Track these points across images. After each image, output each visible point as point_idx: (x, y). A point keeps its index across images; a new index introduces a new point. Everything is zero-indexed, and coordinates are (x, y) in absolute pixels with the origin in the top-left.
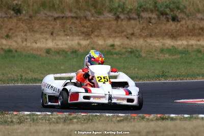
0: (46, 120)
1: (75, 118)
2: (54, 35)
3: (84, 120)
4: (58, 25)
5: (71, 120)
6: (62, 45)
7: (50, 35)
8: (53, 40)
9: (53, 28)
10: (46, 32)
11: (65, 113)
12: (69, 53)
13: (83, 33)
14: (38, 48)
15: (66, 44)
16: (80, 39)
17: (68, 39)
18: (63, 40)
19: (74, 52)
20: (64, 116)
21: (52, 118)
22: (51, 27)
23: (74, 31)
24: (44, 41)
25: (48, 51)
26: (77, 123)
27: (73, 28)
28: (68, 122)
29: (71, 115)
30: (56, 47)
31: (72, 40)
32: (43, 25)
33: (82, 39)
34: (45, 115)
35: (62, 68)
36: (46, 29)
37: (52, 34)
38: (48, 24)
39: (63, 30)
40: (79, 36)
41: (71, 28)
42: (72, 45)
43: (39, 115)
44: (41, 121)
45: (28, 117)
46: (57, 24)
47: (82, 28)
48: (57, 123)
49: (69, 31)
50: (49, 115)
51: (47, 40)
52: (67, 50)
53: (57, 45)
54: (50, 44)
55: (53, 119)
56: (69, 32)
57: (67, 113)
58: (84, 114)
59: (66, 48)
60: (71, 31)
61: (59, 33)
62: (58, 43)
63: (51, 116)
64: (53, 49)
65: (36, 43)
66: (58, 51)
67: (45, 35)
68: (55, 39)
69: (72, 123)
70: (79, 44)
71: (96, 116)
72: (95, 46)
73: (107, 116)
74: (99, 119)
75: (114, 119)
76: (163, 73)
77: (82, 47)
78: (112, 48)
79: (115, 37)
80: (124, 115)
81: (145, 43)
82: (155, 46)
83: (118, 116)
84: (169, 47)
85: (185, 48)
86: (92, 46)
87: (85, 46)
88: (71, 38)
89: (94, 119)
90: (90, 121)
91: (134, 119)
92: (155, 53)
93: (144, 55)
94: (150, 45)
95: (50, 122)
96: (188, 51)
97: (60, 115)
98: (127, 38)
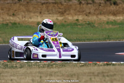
0: (36, 66)
1: (54, 64)
2: (42, 14)
3: (60, 66)
4: (44, 8)
5: (52, 65)
7: (39, 13)
8: (41, 17)
9: (41, 9)
10: (37, 12)
13: (59, 12)
14: (32, 22)
16: (58, 16)
17: (50, 16)
18: (47, 17)
20: (48, 63)
21: (41, 64)
22: (39, 9)
23: (54, 11)
26: (56, 67)
28: (50, 66)
29: (52, 62)
31: (53, 17)
32: (35, 8)
34: (36, 63)
36: (37, 10)
37: (41, 13)
38: (38, 7)
39: (47, 10)
40: (57, 14)
41: (52, 9)
42: (53, 20)
43: (33, 63)
44: (33, 66)
45: (26, 64)
47: (59, 9)
48: (43, 67)
49: (51, 11)
51: (37, 17)
54: (39, 19)
55: (41, 65)
56: (51, 12)
57: (50, 62)
58: (60, 62)
60: (52, 11)
61: (45, 12)
63: (40, 64)
65: (31, 19)
67: (36, 14)
69: (53, 67)
70: (57, 19)
71: (67, 63)
72: (67, 20)
73: (74, 63)
74: (69, 65)
75: (78, 65)
76: (108, 37)
77: (59, 20)
78: (77, 21)
79: (79, 15)
80: (84, 62)
81: (97, 19)
82: (103, 20)
83: (81, 63)
84: (112, 21)
85: (121, 21)
86: (65, 20)
87: (61, 20)
88: (52, 15)
89: (66, 65)
90: (64, 66)
91: (90, 65)
92: (104, 25)
93: (96, 26)
94: (100, 19)
95: (39, 67)
96: (123, 23)
97: (45, 63)
98: (86, 15)
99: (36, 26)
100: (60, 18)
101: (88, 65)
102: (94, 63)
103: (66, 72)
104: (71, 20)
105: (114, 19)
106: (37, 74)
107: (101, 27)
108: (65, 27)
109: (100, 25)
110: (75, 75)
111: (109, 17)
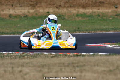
0: (9, 57)
1: (26, 55)
2: (14, 6)
3: (32, 57)
4: (16, 1)
5: (23, 56)
6: (19, 12)
8: (13, 9)
9: (13, 2)
10: (9, 5)
11: (20, 53)
12: (23, 17)
13: (31, 5)
14: (4, 14)
15: (21, 12)
16: (29, 9)
17: (22, 9)
18: (19, 10)
19: (26, 16)
21: (13, 55)
22: (11, 1)
23: (25, 4)
24: (8, 10)
25: (10, 16)
26: (27, 58)
28: (22, 57)
29: (24, 53)
30: (15, 13)
31: (25, 9)
32: (7, 1)
33: (31, 9)
34: (8, 54)
35: (19, 26)
36: (9, 3)
37: (12, 6)
39: (19, 3)
40: (28, 7)
41: (24, 2)
42: (24, 12)
43: (5, 54)
44: (5, 57)
47: (30, 2)
48: (15, 58)
49: (22, 4)
50: (11, 54)
51: (9, 9)
52: (21, 15)
53: (16, 12)
54: (11, 12)
55: (13, 56)
57: (22, 53)
58: (31, 53)
59: (21, 14)
61: (17, 5)
63: (12, 55)
64: (13, 15)
65: (3, 11)
66: (16, 16)
67: (8, 7)
68: (14, 9)
69: (24, 58)
70: (28, 12)
71: (39, 54)
72: (38, 13)
73: (45, 54)
74: (40, 56)
75: (49, 56)
76: (78, 29)
77: (30, 13)
78: (48, 14)
79: (50, 8)
80: (55, 53)
81: (67, 11)
82: (73, 13)
83: (51, 54)
84: (82, 13)
85: (91, 14)
86: (36, 13)
87: (32, 13)
88: (24, 8)
89: (37, 56)
90: (35, 57)
91: (61, 56)
92: (73, 17)
93: (67, 18)
94: (70, 12)
95: (11, 58)
96: (92, 16)
97: (17, 54)
98: (57, 8)
99: (8, 18)
100: (32, 11)
101: (58, 56)
102: (64, 54)
103: (38, 63)
104: (42, 12)
105: (83, 11)
106: (9, 65)
107: (71, 19)
108: (36, 20)
109: (70, 18)
110: (46, 65)
111: (79, 10)
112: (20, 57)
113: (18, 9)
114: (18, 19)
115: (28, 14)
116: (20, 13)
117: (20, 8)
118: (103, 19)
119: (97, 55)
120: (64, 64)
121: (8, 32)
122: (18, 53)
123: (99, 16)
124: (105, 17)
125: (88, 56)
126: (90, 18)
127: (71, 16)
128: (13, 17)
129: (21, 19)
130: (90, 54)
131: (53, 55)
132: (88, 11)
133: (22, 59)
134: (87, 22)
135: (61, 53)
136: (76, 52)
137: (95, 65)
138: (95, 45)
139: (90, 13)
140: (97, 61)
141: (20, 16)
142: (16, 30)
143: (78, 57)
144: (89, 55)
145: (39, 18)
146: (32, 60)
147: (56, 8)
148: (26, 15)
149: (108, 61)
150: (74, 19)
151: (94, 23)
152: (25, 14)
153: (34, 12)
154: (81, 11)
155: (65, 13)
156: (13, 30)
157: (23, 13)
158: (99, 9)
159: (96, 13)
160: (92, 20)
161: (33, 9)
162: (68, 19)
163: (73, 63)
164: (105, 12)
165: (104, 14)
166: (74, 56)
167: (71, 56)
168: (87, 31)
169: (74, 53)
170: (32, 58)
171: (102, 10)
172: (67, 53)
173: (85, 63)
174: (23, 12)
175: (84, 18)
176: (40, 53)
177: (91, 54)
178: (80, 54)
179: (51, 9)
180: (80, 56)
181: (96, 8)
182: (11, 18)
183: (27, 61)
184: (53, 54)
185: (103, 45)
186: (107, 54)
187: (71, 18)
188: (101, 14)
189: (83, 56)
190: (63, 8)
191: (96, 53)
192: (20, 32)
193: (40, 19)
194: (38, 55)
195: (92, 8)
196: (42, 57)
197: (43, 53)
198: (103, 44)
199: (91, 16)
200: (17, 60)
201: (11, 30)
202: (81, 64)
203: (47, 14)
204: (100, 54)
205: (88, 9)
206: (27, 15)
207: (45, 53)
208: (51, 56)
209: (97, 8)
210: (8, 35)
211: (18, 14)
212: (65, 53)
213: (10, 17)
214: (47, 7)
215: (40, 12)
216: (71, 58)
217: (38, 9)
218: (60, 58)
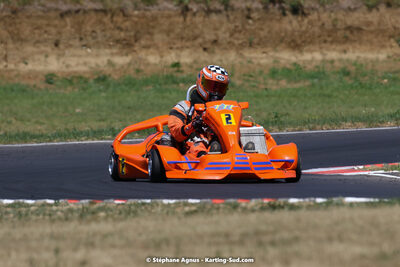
0: (44, 215)
1: (102, 209)
2: (61, 46)
3: (120, 213)
4: (68, 28)
5: (93, 213)
6: (78, 65)
7: (53, 45)
8: (59, 56)
9: (59, 33)
10: (46, 40)
11: (83, 201)
12: (91, 81)
13: (118, 41)
14: (30, 72)
15: (85, 64)
16: (112, 54)
17: (88, 55)
18: (80, 56)
19: (102, 79)
20: (80, 207)
21: (57, 210)
22: (53, 31)
23: (100, 39)
24: (42, 58)
25: (50, 79)
26: (106, 218)
27: (98, 31)
28: (89, 217)
29: (95, 203)
30: (65, 69)
31: (97, 56)
32: (38, 28)
33: (117, 54)
34: (43, 205)
35: (78, 110)
36: (46, 36)
37: (57, 45)
38: (48, 25)
39: (77, 36)
40: (110, 47)
42: (97, 65)
43: (32, 205)
44: (34, 217)
45: (9, 210)
46: (66, 25)
47: (117, 32)
48: (67, 219)
49: (90, 38)
50: (51, 205)
51: (47, 56)
52: (87, 76)
53: (68, 66)
54: (54, 65)
55: (59, 213)
56: (90, 41)
57: (87, 201)
58: (120, 202)
59: (85, 72)
60: (94, 38)
61: (71, 42)
62: (68, 62)
63: (54, 208)
64: (59, 75)
65: (26, 64)
66: (69, 78)
67: (43, 48)
68: (63, 55)
69: (96, 220)
70: (110, 63)
71: (144, 204)
72: (142, 67)
73: (164, 205)
74: (150, 212)
75: (178, 210)
76: (276, 117)
77: (117, 67)
78: (176, 69)
79: (181, 49)
80: (198, 201)
81: (240, 60)
82: (259, 64)
83: (186, 204)
84: (288, 66)
85: (317, 67)
86: (136, 67)
87: (123, 67)
88: (95, 51)
89: (139, 211)
90: (132, 214)
91: (218, 209)
92: (261, 79)
93: (238, 83)
94: (250, 62)
95: (52, 218)
96: (324, 73)
97: (73, 204)
98: (205, 49)
99: (42, 86)
100: (121, 60)
101: (210, 210)
102: (230, 204)
103: (140, 234)
104: (155, 65)
105: (294, 59)
106: (46, 242)
107: (254, 86)
108: (137, 90)
109: (248, 81)
110: (167, 241)
111: (277, 55)
112: (83, 215)
113: (74, 56)
114: (76, 90)
115: (108, 70)
116: (82, 69)
117: (82, 52)
118: (360, 84)
119: (338, 205)
120: (227, 235)
121: (45, 132)
122: (77, 202)
123: (347, 73)
124: (366, 78)
125: (309, 207)
126: (316, 81)
127: (251, 76)
128: (59, 83)
129: (84, 89)
130: (314, 202)
131: (194, 208)
132: (307, 56)
133: (89, 222)
134: (305, 96)
135: (217, 201)
136: (268, 197)
137: (330, 239)
138: (334, 172)
139: (314, 64)
140: (337, 223)
141: (81, 77)
142: (70, 126)
143: (276, 212)
144: (312, 203)
145: (147, 85)
146: (121, 225)
147: (201, 50)
148: (101, 75)
149: (375, 224)
150: (263, 87)
151: (329, 96)
152: (101, 72)
153: (129, 64)
154: (287, 57)
155: (233, 66)
156: (60, 126)
157: (91, 68)
158: (345, 52)
159: (337, 64)
160: (321, 88)
161: (127, 55)
162: (243, 85)
163: (257, 233)
164: (366, 59)
165: (362, 65)
166: (263, 209)
167: (253, 211)
168: (305, 123)
169: (260, 200)
170: (121, 220)
171: (357, 54)
172: (239, 201)
173: (297, 233)
174: (93, 65)
175: (296, 82)
176: (149, 201)
177: (319, 200)
178: (281, 201)
179: (186, 53)
180: (283, 207)
181: (334, 46)
182: (52, 86)
183: (105, 227)
184: (193, 204)
185: (359, 170)
186: (372, 200)
187: (253, 84)
188: (352, 69)
189: (292, 207)
190: (225, 49)
191: (335, 199)
192: (82, 133)
193: (151, 88)
194: (143, 208)
195: (321, 48)
196: (154, 213)
197: (158, 201)
198: (361, 167)
199: (318, 74)
200: (71, 227)
201: (54, 127)
202: (286, 235)
203: (171, 70)
204: (349, 200)
205: (308, 51)
206: (108, 73)
207: (166, 201)
208: (187, 209)
209: (340, 47)
210: (44, 144)
211: (75, 72)
212: (232, 200)
213: (51, 83)
214: (171, 48)
215: (148, 64)
216: (253, 217)
217: (142, 54)
218: (215, 218)
